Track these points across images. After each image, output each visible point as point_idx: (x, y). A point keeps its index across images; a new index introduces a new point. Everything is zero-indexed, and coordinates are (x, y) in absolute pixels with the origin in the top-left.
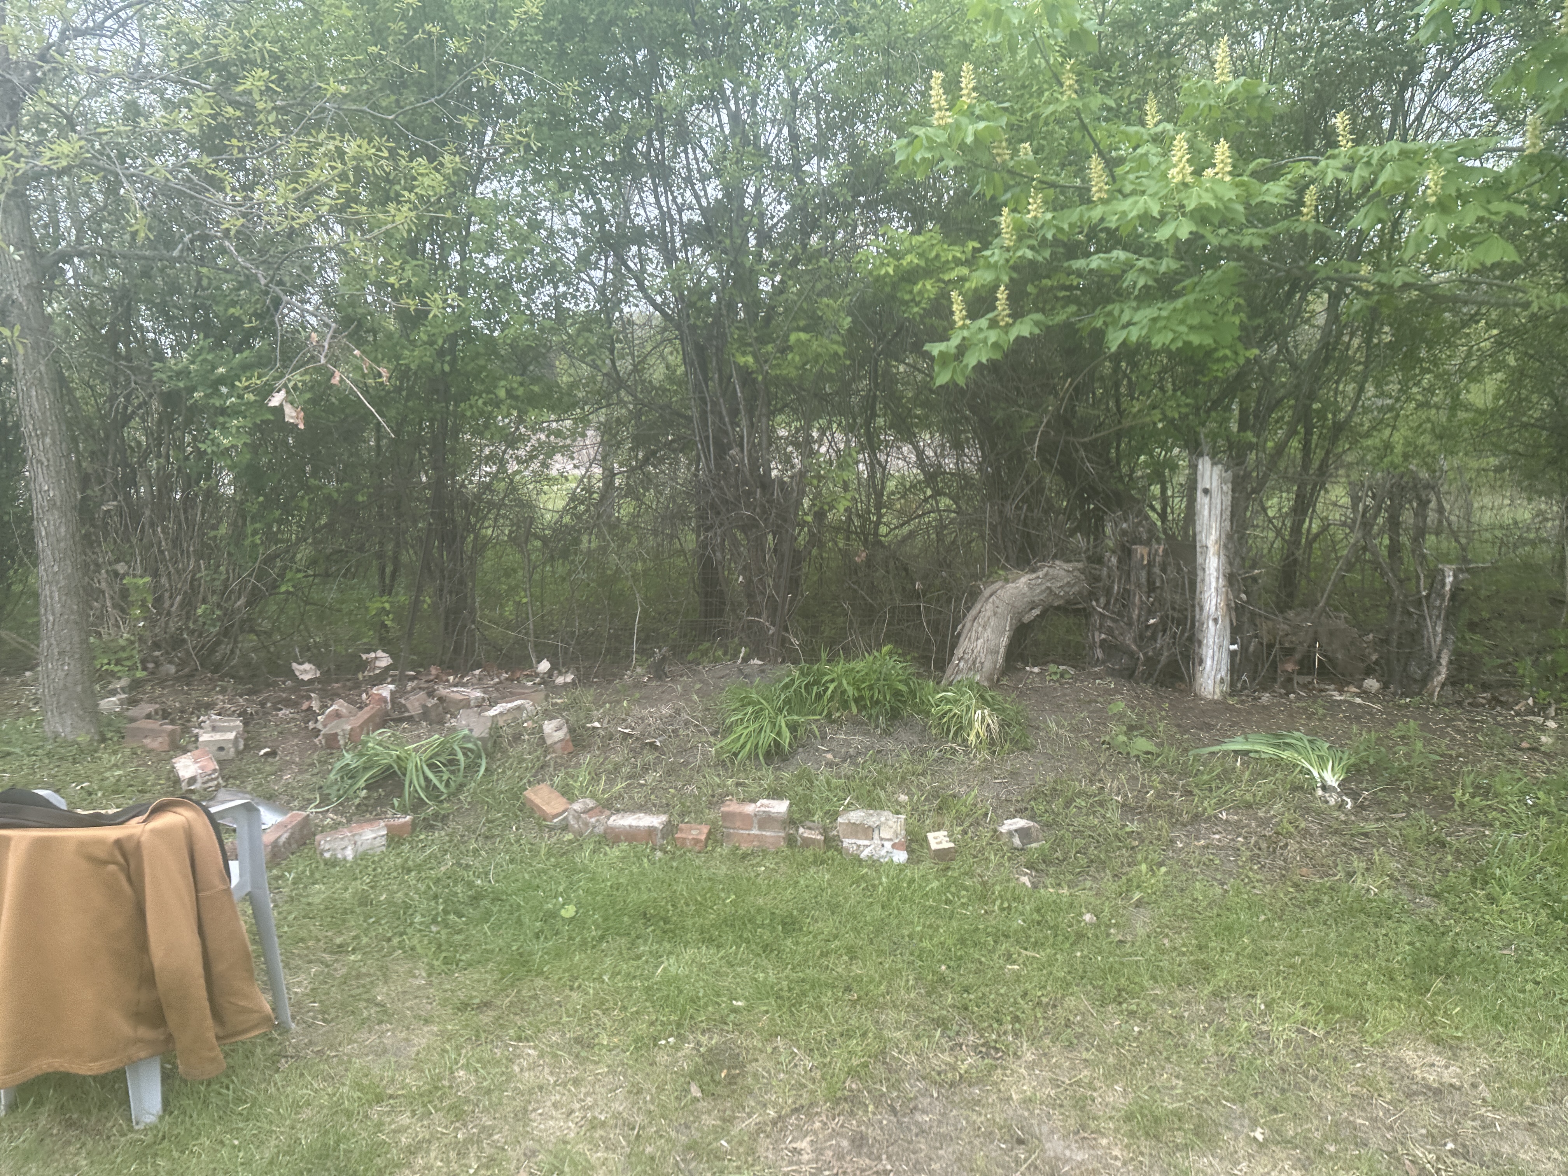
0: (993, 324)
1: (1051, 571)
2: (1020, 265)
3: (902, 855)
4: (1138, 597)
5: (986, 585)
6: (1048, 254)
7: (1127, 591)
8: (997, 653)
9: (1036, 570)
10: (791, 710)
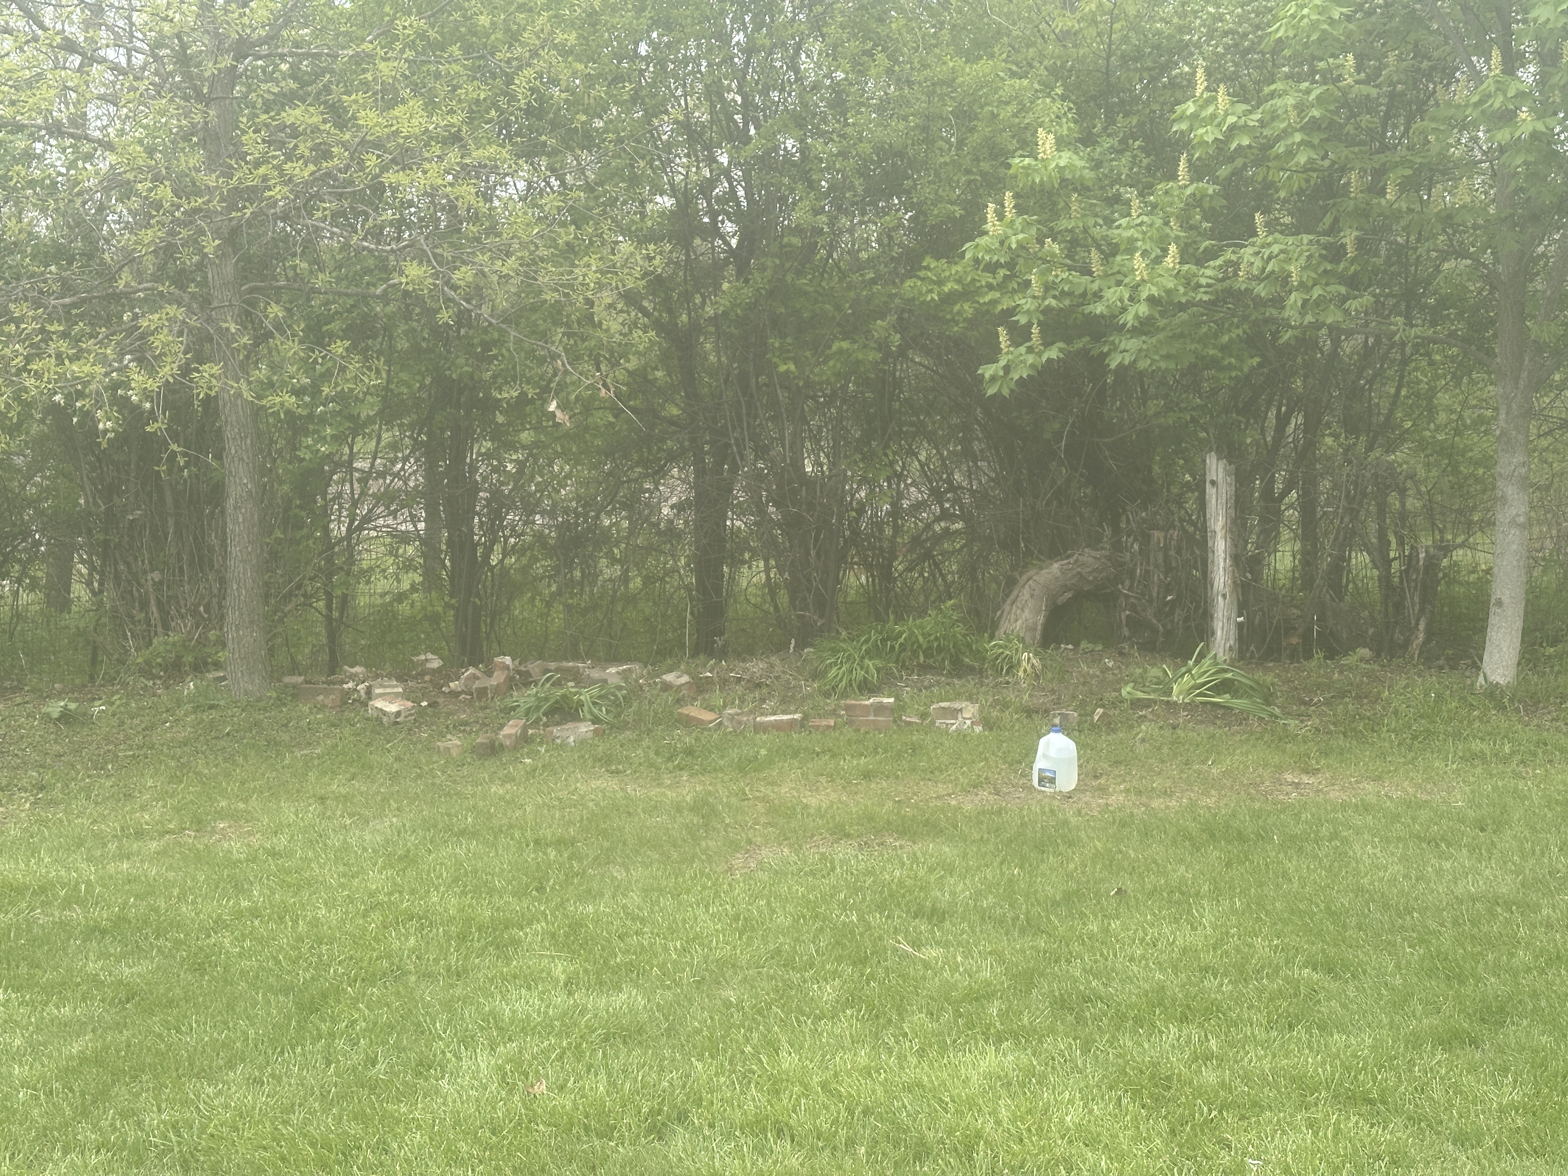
0: (1030, 350)
1: (1081, 558)
2: (1047, 311)
3: (978, 729)
4: (1157, 577)
5: (1021, 574)
6: (1067, 302)
7: (1147, 572)
8: (1035, 629)
9: (1068, 557)
10: (871, 659)
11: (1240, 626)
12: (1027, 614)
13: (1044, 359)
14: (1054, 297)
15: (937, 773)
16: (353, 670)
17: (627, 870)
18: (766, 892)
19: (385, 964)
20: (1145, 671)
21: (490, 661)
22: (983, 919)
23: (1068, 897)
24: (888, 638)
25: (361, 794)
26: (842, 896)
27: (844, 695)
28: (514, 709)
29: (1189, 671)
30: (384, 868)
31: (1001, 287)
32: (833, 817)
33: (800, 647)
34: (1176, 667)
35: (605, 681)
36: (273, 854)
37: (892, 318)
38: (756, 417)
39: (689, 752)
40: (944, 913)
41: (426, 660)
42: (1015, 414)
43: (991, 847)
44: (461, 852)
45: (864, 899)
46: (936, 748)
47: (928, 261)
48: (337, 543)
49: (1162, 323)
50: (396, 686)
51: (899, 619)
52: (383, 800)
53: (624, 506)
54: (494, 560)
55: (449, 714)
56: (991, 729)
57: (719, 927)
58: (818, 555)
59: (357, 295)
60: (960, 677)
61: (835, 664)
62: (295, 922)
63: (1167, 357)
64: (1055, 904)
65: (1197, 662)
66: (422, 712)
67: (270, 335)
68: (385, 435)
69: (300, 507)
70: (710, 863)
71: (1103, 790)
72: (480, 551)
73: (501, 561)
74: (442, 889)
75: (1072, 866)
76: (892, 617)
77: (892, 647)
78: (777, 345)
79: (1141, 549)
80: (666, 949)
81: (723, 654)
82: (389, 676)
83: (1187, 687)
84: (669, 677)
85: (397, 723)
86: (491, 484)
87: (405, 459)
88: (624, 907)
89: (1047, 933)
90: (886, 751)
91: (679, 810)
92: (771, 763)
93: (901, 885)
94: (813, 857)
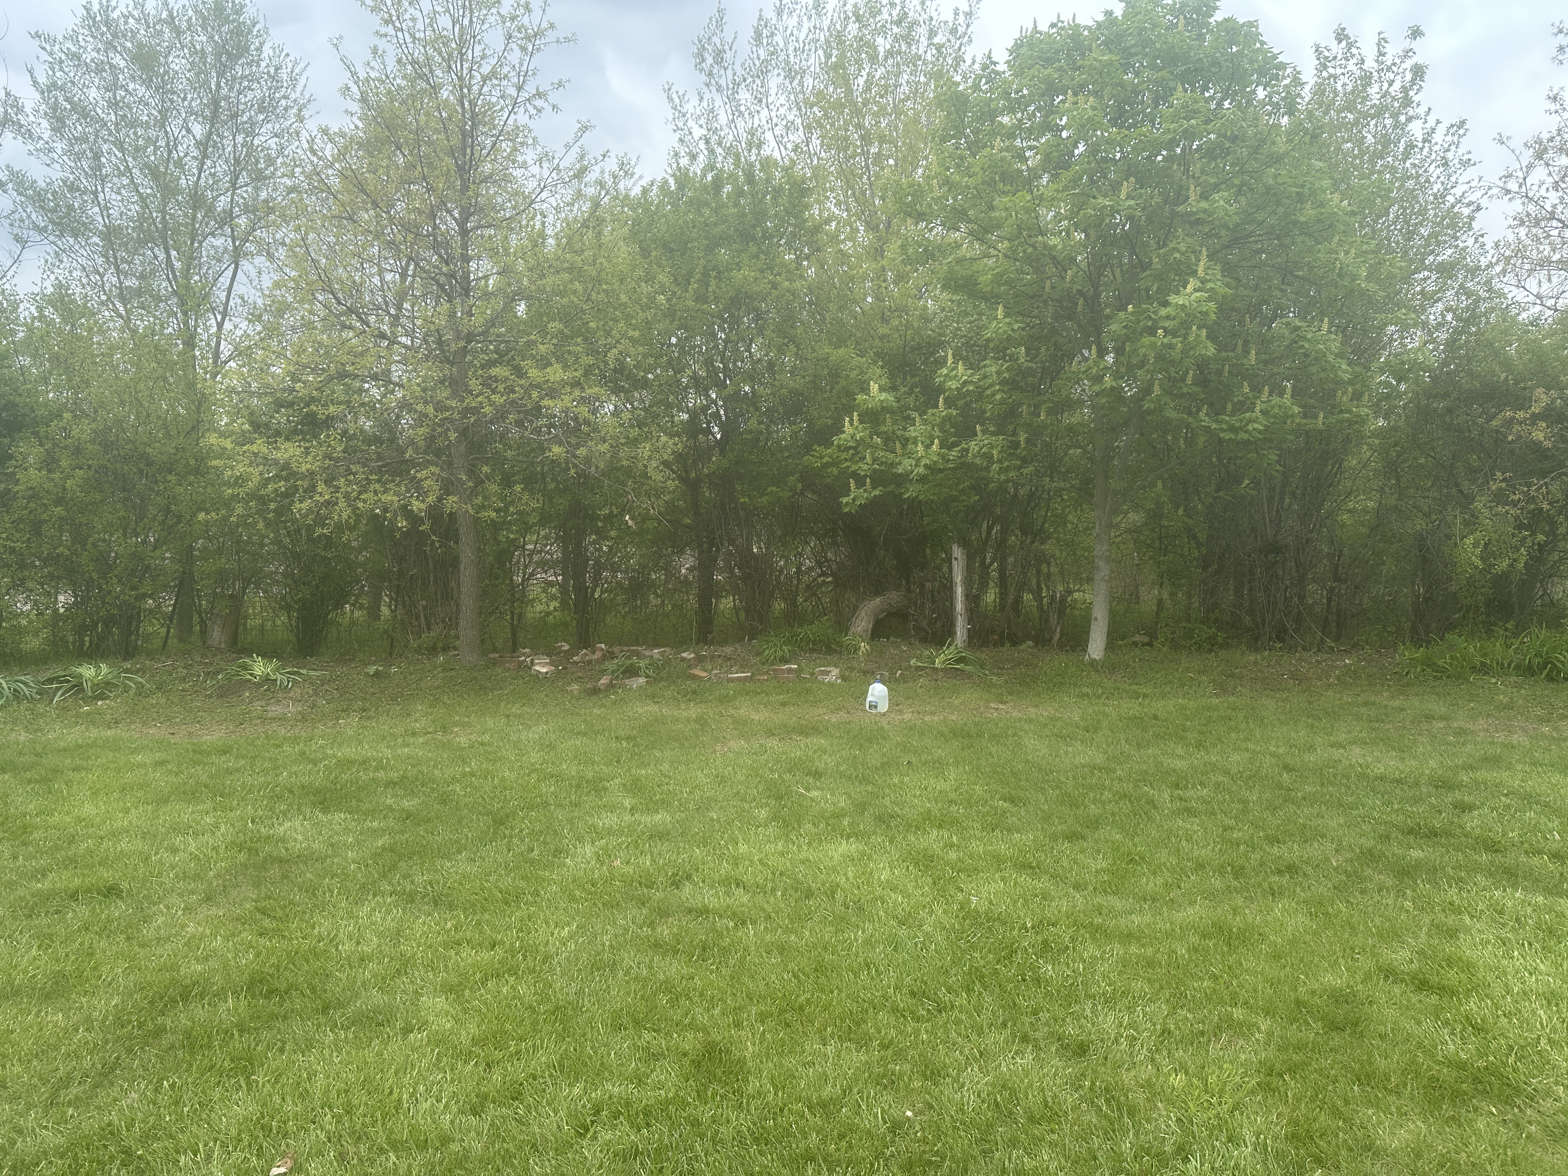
0: (865, 491)
1: (890, 595)
2: (875, 471)
3: (839, 681)
4: (928, 605)
5: (861, 604)
6: (884, 467)
7: (923, 603)
8: (868, 631)
9: (884, 595)
10: (786, 646)
11: (969, 630)
12: (863, 623)
13: (872, 495)
14: (878, 464)
15: (818, 703)
16: (524, 651)
17: (662, 752)
18: (732, 763)
19: (539, 800)
20: (922, 652)
21: (594, 646)
22: (840, 776)
23: (883, 765)
24: (795, 635)
25: (528, 713)
26: (771, 765)
27: (772, 664)
28: (606, 670)
29: (944, 652)
30: (538, 751)
31: (851, 460)
32: (766, 725)
33: (750, 640)
34: (937, 650)
35: (652, 656)
36: (482, 744)
37: (797, 475)
38: (729, 524)
39: (694, 692)
40: (821, 774)
41: (562, 646)
42: (858, 522)
43: (845, 740)
44: (578, 743)
45: (781, 766)
46: (818, 690)
47: (815, 447)
48: (517, 586)
49: (931, 478)
50: (546, 659)
51: (800, 626)
52: (538, 717)
53: (663, 568)
54: (596, 595)
55: (573, 673)
56: (845, 681)
57: (708, 780)
58: (760, 594)
59: (528, 462)
60: (830, 655)
61: (768, 648)
62: (493, 779)
63: (934, 494)
64: (877, 769)
65: (948, 648)
66: (559, 672)
67: (483, 482)
68: (542, 532)
69: (498, 568)
70: (704, 748)
71: (901, 712)
72: (589, 591)
73: (600, 596)
74: (568, 762)
75: (885, 750)
76: (796, 625)
77: (797, 640)
78: (739, 488)
79: (920, 591)
80: (682, 792)
81: (712, 643)
82: (543, 654)
83: (943, 660)
84: (684, 655)
85: (546, 678)
86: (595, 557)
87: (552, 545)
88: (661, 771)
89: (873, 783)
90: (793, 692)
91: (689, 722)
92: (735, 698)
93: (800, 759)
94: (756, 745)
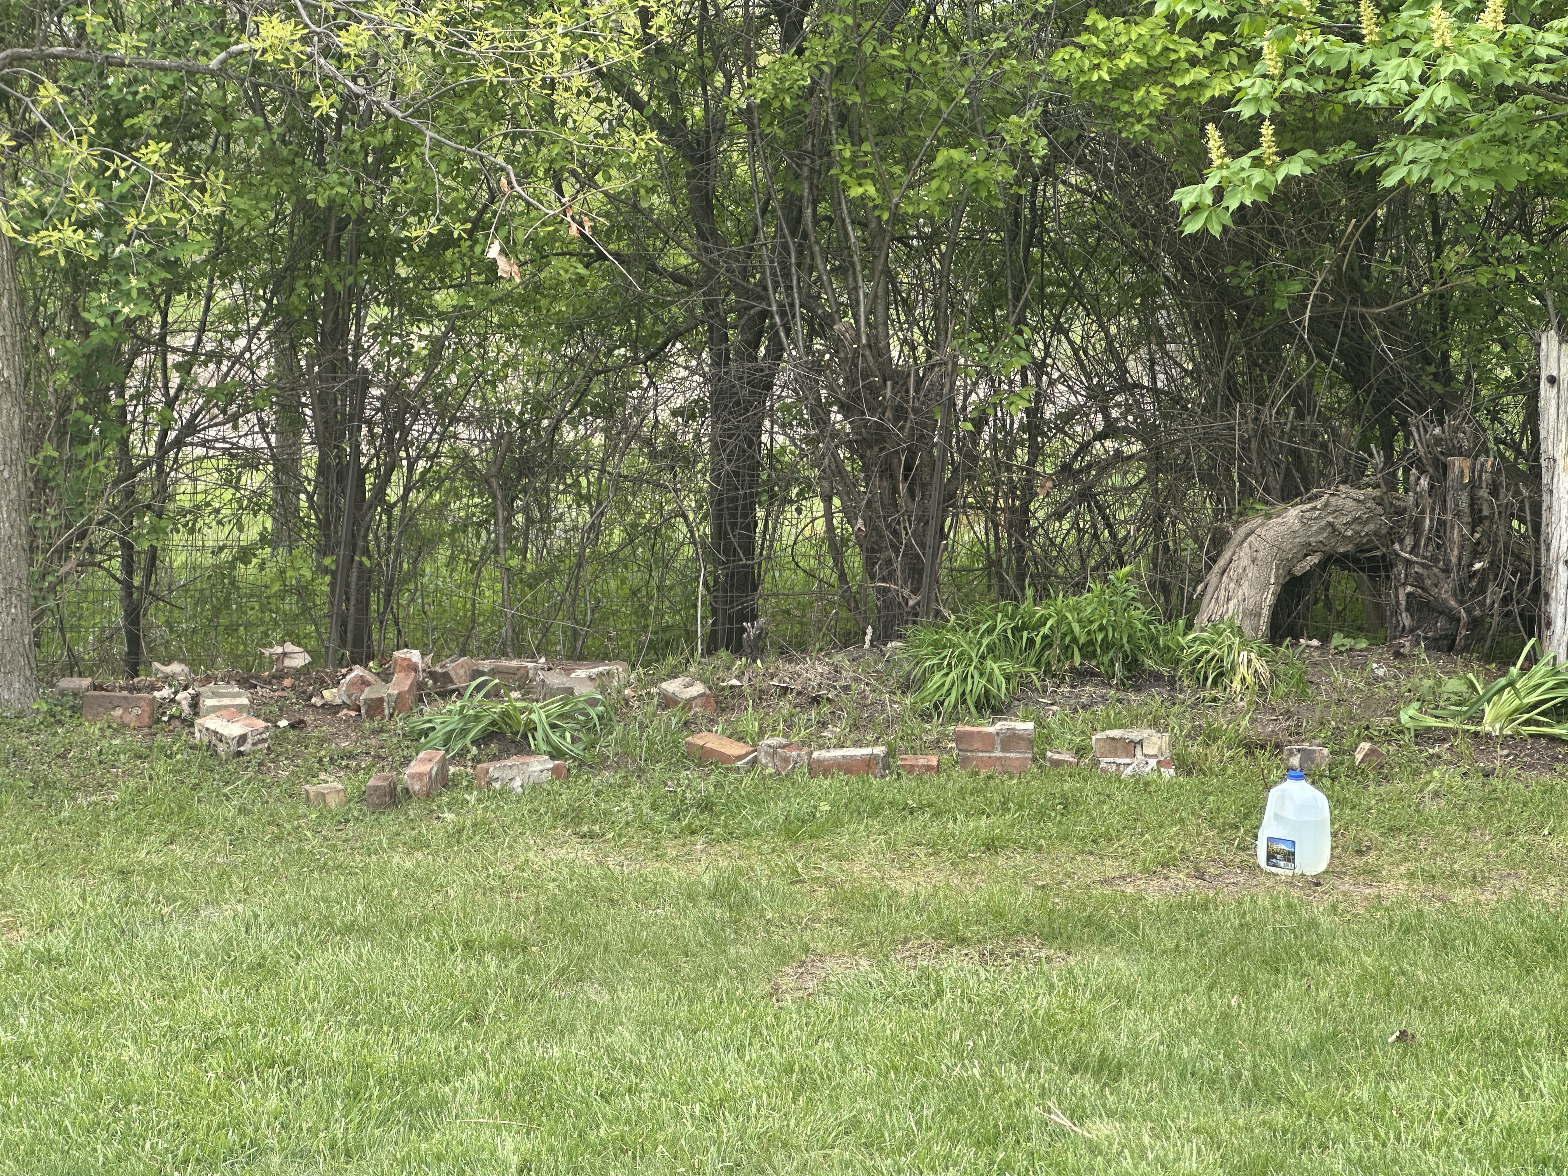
0: (1258, 163)
1: (1333, 500)
2: (1285, 98)
3: (1168, 773)
4: (1458, 532)
5: (1237, 525)
6: (1320, 86)
7: (1442, 523)
8: (1259, 615)
9: (1310, 499)
10: (996, 659)
12: (1245, 590)
13: (1280, 177)
14: (1299, 76)
15: (1103, 842)
16: (168, 669)
17: (612, 990)
18: (834, 1027)
19: (233, 1137)
20: (1439, 683)
21: (385, 657)
22: (1182, 1076)
23: (1319, 1043)
24: (1024, 627)
25: (186, 866)
26: (956, 1037)
27: (954, 717)
28: (425, 733)
29: (1511, 684)
30: (225, 983)
31: (1210, 61)
32: (939, 911)
33: (882, 638)
34: (1491, 677)
35: (570, 691)
36: (48, 959)
37: (1033, 113)
38: (811, 269)
39: (706, 806)
40: (1119, 1066)
41: (285, 654)
42: (1229, 270)
43: (1194, 962)
44: (346, 959)
45: (990, 1043)
46: (1101, 803)
47: (1093, 17)
48: (142, 468)
49: (1474, 118)
50: (239, 695)
51: (1042, 595)
52: (220, 876)
53: (598, 411)
54: (393, 493)
55: (322, 741)
56: (1189, 773)
57: (761, 1082)
58: (911, 493)
59: (179, 69)
60: (1138, 690)
61: (940, 667)
62: (87, 1067)
63: (1483, 171)
64: (1300, 1055)
65: (1524, 670)
66: (279, 737)
67: (39, 130)
68: (221, 294)
69: (84, 408)
70: (742, 981)
71: (1372, 874)
72: (370, 480)
73: (404, 498)
74: (319, 1018)
75: (1324, 994)
76: (1029, 592)
77: (1031, 642)
78: (847, 154)
79: (1432, 487)
80: (677, 1115)
81: (756, 651)
82: (227, 679)
83: (1507, 710)
84: (672, 686)
85: (240, 754)
86: (388, 374)
87: (253, 333)
88: (609, 1049)
89: (1288, 1100)
90: (1021, 807)
91: (692, 897)
92: (838, 823)
93: (1050, 1018)
94: (907, 974)
